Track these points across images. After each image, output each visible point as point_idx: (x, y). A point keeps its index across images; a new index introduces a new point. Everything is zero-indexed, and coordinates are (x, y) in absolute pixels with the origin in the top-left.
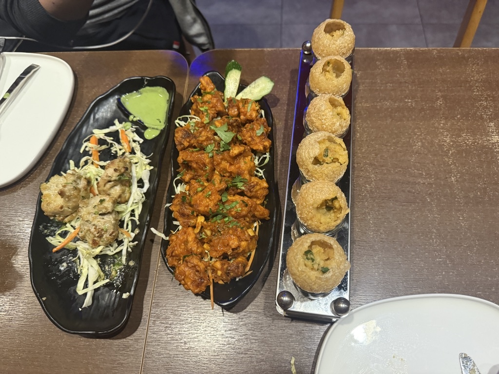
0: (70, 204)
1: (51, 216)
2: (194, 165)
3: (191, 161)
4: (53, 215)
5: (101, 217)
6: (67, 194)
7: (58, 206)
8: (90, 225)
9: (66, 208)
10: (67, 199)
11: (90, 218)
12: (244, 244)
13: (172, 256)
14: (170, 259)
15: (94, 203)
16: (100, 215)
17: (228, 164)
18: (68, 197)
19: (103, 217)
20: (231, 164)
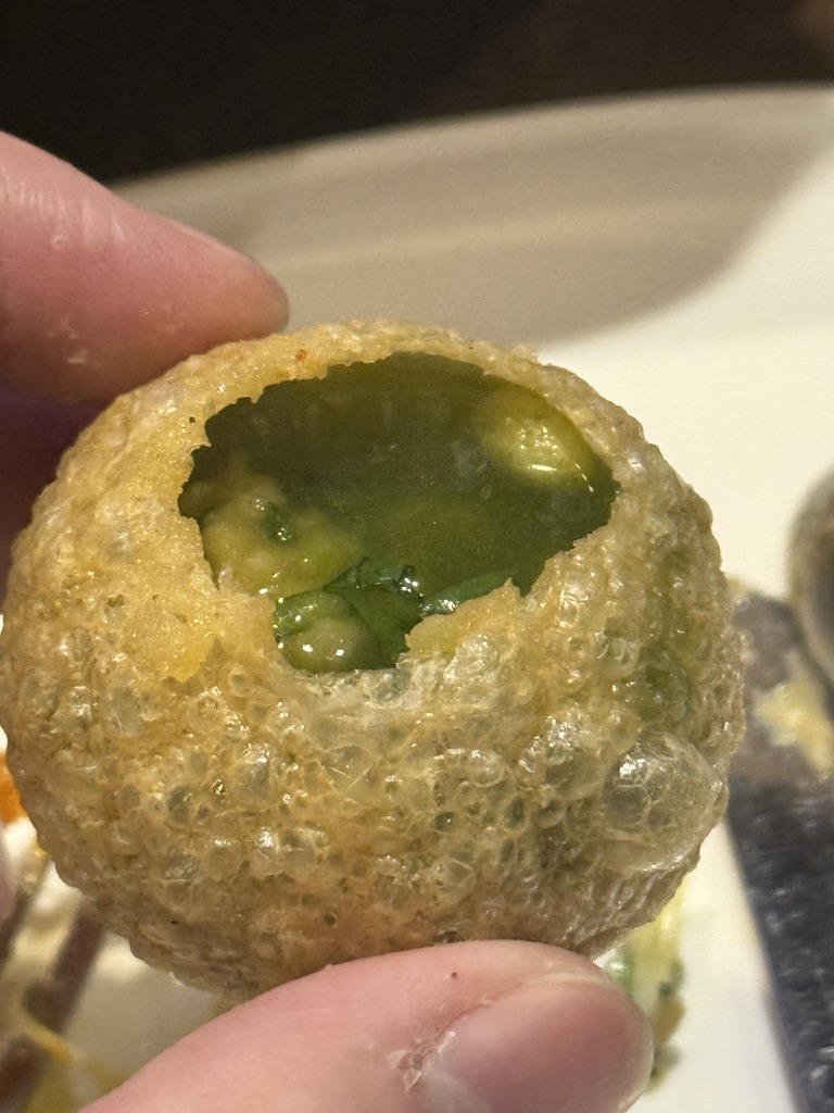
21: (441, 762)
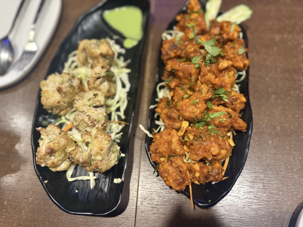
0: (66, 100)
1: (49, 109)
2: (180, 74)
3: (178, 70)
4: (51, 108)
5: (95, 109)
6: (64, 91)
7: (56, 101)
8: (84, 115)
9: (62, 103)
10: (63, 95)
11: (85, 109)
12: (224, 152)
13: (155, 152)
14: (153, 155)
15: (88, 97)
16: (94, 107)
17: (214, 77)
18: (65, 93)
19: (96, 109)
20: (216, 77)
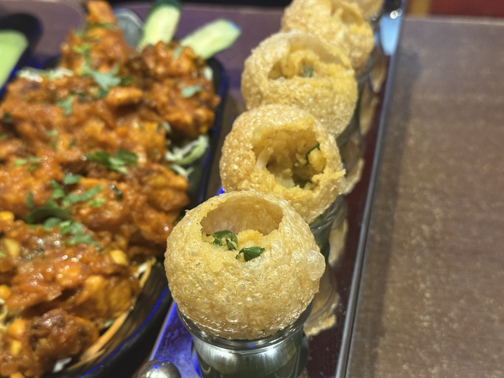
2: (27, 127)
3: (20, 119)
12: (95, 281)
17: (103, 127)
20: (109, 127)
21: (277, 271)
